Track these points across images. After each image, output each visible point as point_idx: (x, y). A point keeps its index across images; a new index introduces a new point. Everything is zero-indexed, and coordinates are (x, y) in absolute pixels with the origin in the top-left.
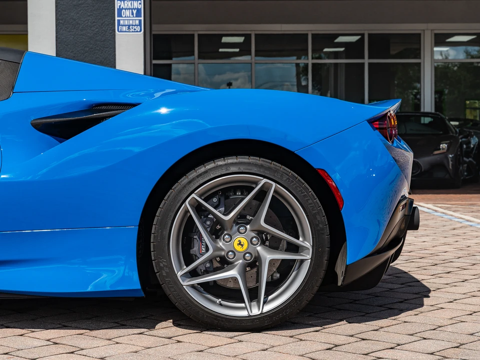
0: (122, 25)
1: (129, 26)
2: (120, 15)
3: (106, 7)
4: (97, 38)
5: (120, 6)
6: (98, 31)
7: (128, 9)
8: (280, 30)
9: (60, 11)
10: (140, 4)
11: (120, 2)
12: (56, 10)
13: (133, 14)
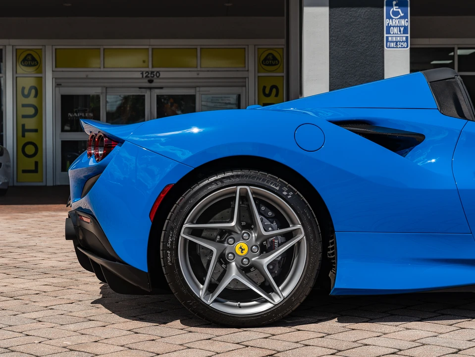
0: (390, 42)
1: (397, 42)
2: (388, 32)
3: (375, 24)
4: (367, 54)
5: (388, 24)
6: (368, 47)
7: (396, 27)
8: (428, 43)
9: (333, 29)
10: (407, 21)
11: (388, 20)
12: (330, 28)
13: (400, 31)
